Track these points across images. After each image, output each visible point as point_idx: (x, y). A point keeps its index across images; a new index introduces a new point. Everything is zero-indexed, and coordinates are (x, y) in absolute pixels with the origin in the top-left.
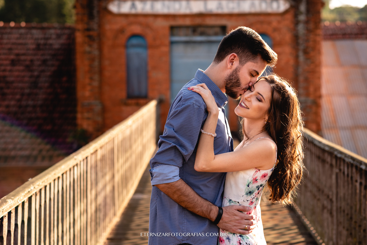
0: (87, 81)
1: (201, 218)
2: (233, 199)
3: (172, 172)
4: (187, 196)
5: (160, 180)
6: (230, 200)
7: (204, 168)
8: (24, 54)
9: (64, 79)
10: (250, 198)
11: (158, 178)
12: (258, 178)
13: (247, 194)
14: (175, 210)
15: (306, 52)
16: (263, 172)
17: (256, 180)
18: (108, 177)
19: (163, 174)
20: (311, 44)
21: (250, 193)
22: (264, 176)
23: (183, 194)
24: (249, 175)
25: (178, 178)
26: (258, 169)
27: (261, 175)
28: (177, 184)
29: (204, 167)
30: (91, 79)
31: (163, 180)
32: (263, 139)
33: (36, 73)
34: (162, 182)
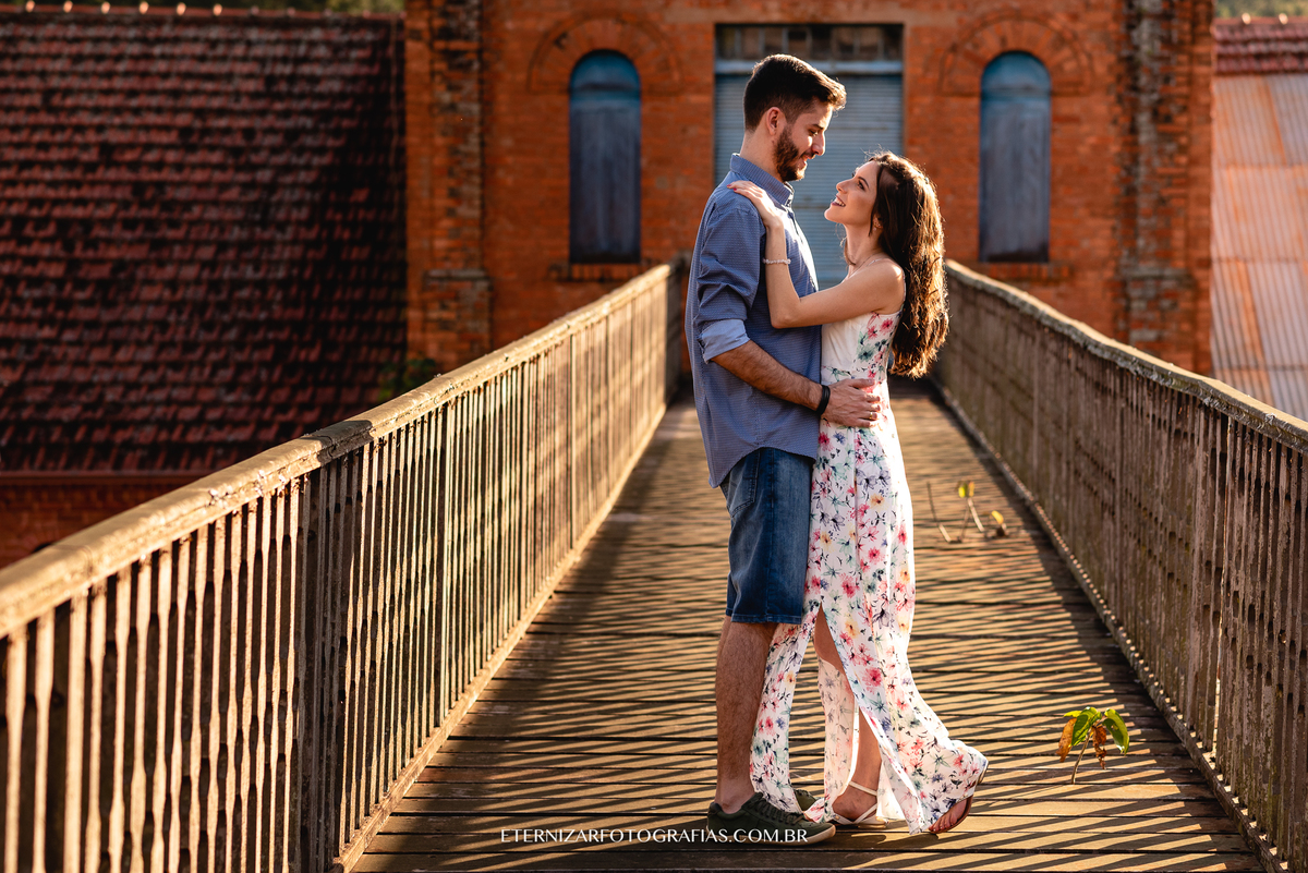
0: (442, 202)
1: (787, 404)
2: (839, 368)
3: (734, 329)
4: (765, 367)
5: (718, 349)
6: (835, 370)
7: (787, 320)
8: (221, 112)
9: (361, 196)
10: (866, 364)
11: (714, 346)
12: (878, 328)
13: (861, 357)
14: (743, 397)
15: (1160, 116)
16: (884, 318)
17: (873, 332)
18: (559, 438)
19: (719, 336)
20: (1178, 88)
21: (866, 355)
22: (887, 325)
23: (758, 365)
24: (861, 325)
25: (746, 339)
26: (876, 312)
27: (881, 324)
28: (746, 349)
29: (787, 317)
30: (454, 194)
31: (722, 347)
32: (879, 262)
33: (264, 176)
34: (721, 351)
